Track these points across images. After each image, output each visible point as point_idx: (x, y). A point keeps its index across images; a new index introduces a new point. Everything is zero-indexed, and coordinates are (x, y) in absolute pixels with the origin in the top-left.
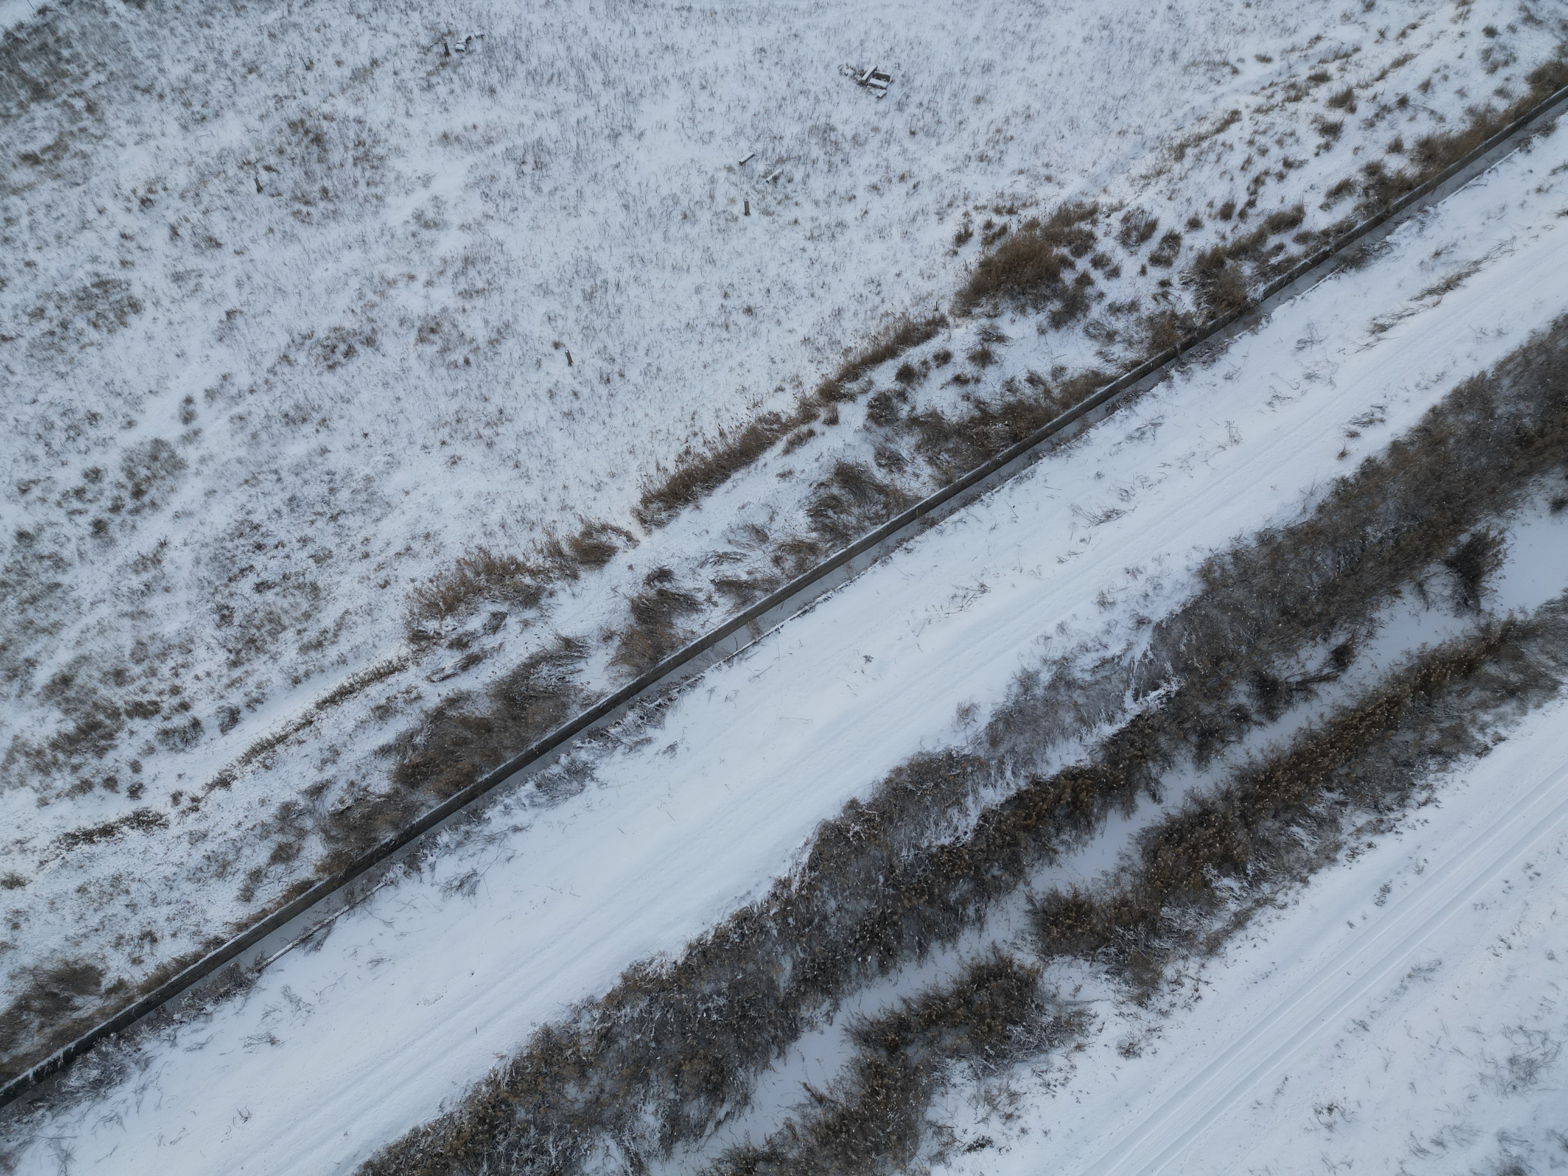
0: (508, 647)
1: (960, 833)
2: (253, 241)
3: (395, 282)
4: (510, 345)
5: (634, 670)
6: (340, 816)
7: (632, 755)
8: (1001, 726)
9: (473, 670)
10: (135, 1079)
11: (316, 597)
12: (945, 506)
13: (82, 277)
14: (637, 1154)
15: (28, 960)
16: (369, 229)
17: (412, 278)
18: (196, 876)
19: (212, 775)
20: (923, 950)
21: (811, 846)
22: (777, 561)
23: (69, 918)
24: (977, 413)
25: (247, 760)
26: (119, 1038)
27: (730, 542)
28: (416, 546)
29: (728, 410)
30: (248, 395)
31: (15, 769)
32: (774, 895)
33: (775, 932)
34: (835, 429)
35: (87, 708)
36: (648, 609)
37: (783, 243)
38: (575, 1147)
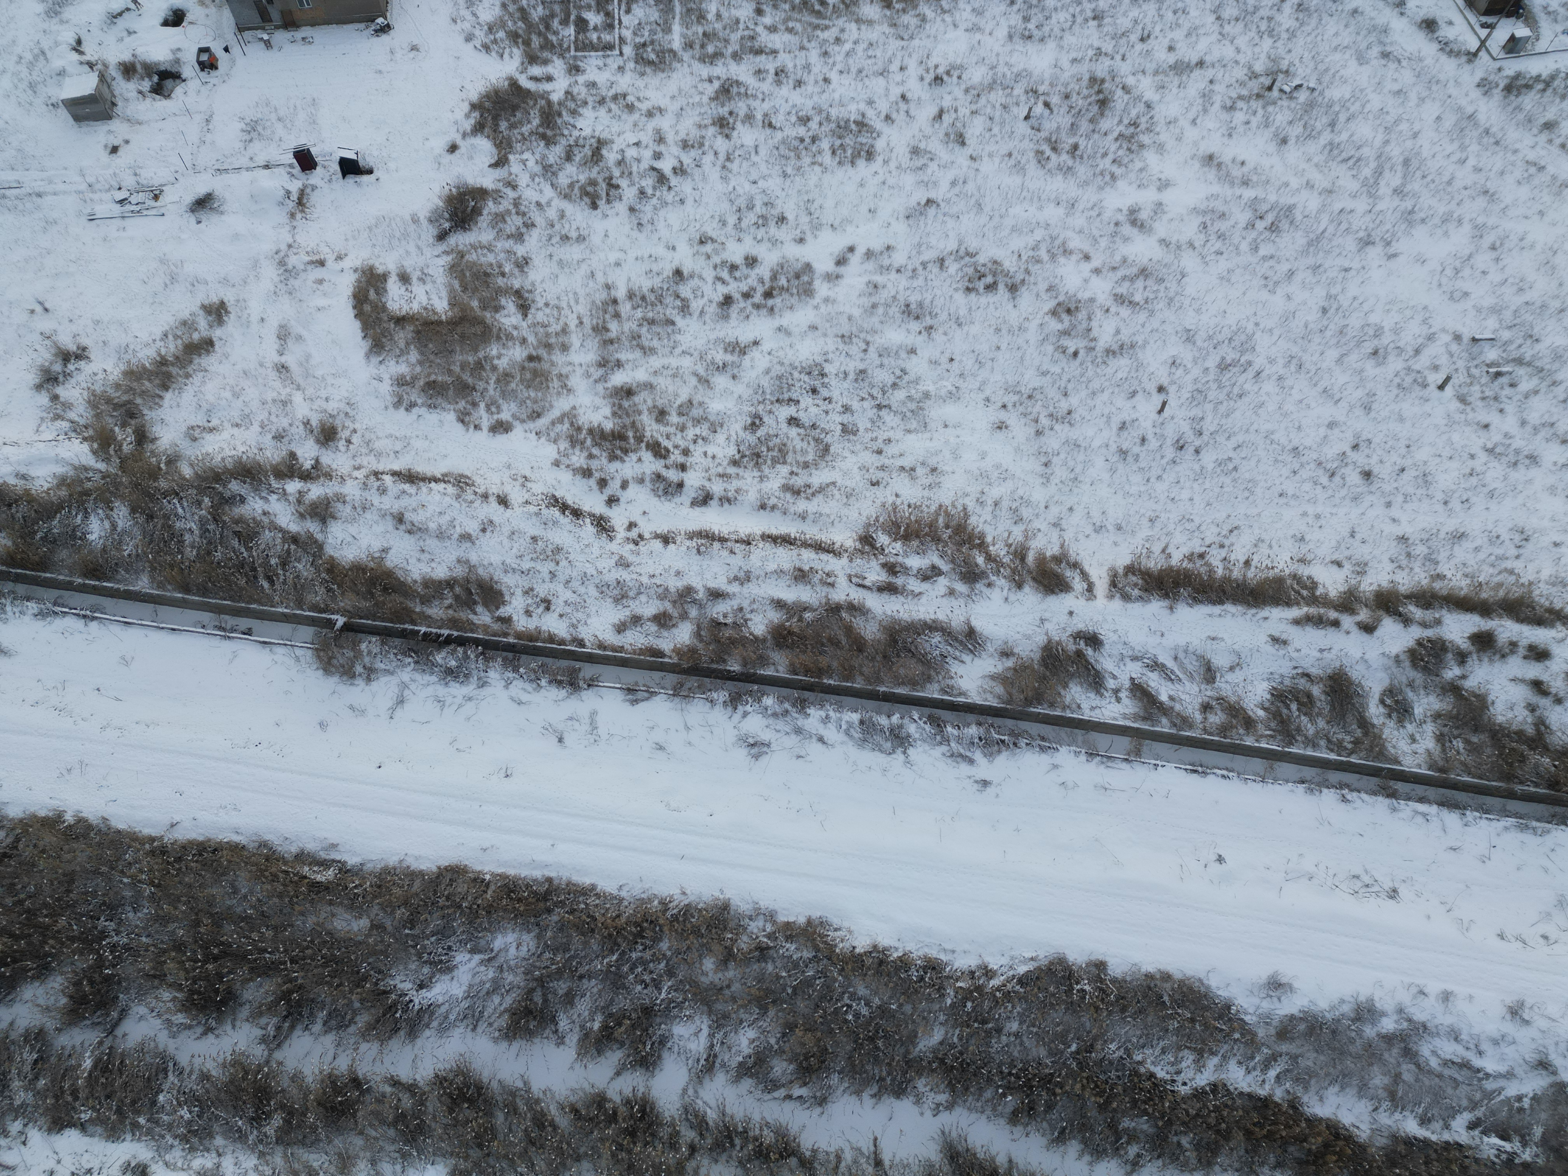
0: (924, 599)
1: (1180, 1079)
2: (990, 155)
3: (1071, 253)
4: (1122, 365)
5: (1006, 697)
6: (717, 625)
7: (949, 761)
8: (1302, 1027)
9: (885, 596)
10: (468, 689)
11: (822, 457)
12: (1420, 790)
13: (852, 111)
14: (715, 1056)
15: (474, 558)
16: (1085, 198)
17: (1087, 258)
18: (602, 588)
19: (663, 529)
20: (1060, 1138)
21: (1035, 964)
22: (1206, 708)
23: (514, 550)
24: (1530, 730)
25: (691, 536)
26: (482, 653)
27: (1176, 658)
28: (920, 471)
29: (1270, 547)
30: (894, 272)
31: (559, 428)
32: (972, 973)
33: (949, 1001)
34: (1365, 637)
35: (627, 421)
36: (1057, 658)
37: (1456, 437)
38: (680, 1006)
